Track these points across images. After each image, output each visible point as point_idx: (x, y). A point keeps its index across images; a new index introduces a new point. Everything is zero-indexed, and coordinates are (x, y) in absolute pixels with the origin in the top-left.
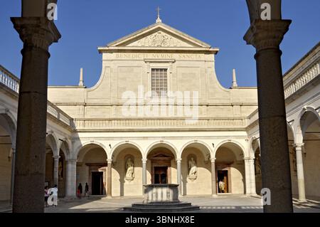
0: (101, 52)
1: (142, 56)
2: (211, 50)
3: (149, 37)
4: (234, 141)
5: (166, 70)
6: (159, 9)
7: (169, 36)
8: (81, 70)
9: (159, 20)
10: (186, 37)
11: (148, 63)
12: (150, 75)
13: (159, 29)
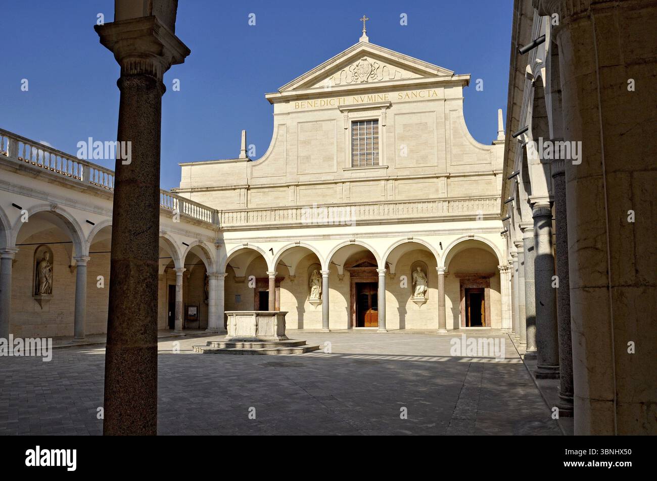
0: (271, 102)
1: (335, 102)
2: (455, 78)
3: (347, 69)
4: (480, 237)
5: (376, 121)
6: (365, 19)
7: (382, 64)
8: (243, 133)
9: (364, 39)
10: (409, 61)
11: (346, 113)
12: (348, 132)
13: (364, 53)
